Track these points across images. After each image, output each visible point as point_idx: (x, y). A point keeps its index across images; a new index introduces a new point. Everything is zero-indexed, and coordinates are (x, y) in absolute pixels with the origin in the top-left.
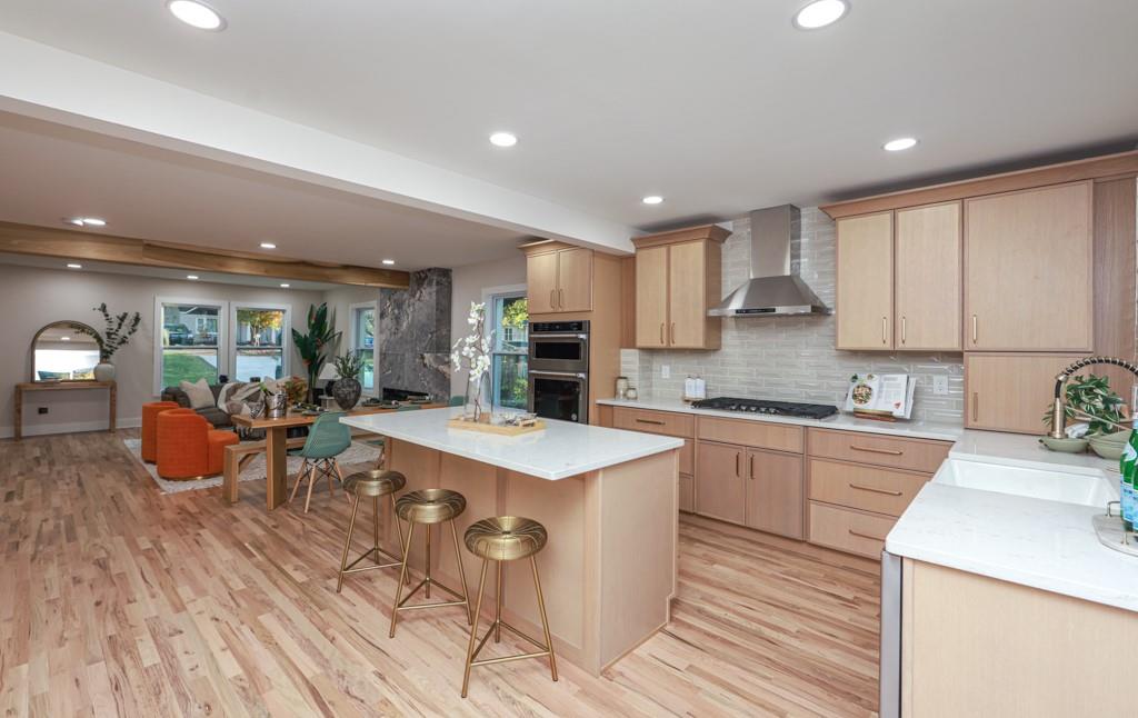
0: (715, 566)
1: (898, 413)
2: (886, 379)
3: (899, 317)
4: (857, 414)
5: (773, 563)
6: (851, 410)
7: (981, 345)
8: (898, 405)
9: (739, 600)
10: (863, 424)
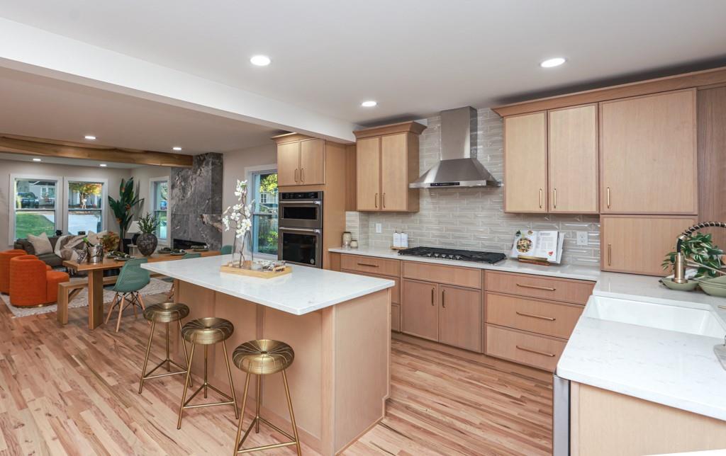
0: (418, 372)
1: (551, 259)
2: (541, 234)
3: (552, 190)
4: (519, 260)
5: (459, 370)
6: (516, 256)
7: (614, 209)
8: (551, 253)
9: (435, 399)
10: (525, 267)
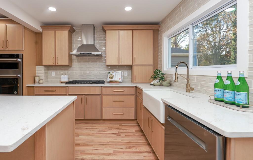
1: (120, 81)
2: (117, 73)
3: (120, 58)
4: (110, 82)
6: (109, 81)
7: (136, 64)
8: (120, 79)
10: (112, 84)
